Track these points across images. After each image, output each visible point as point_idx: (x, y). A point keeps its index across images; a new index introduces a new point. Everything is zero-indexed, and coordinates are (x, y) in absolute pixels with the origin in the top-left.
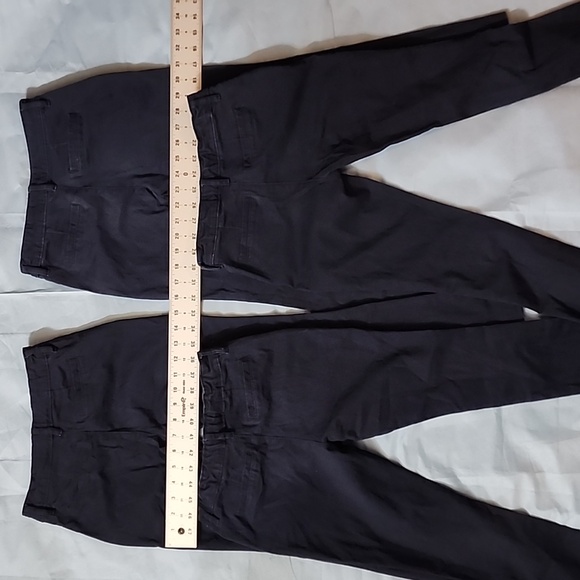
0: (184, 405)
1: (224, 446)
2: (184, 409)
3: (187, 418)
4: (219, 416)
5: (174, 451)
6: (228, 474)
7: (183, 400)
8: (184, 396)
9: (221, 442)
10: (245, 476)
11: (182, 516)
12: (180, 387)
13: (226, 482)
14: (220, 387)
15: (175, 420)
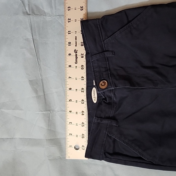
0: (76, 55)
2: (77, 58)
3: (79, 65)
5: (70, 89)
7: (76, 51)
8: (76, 48)
11: (77, 136)
12: (73, 42)
15: (70, 66)
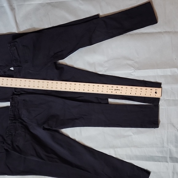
1: (15, 124)
4: (14, 115)
6: (15, 133)
7: (115, 90)
9: (14, 123)
10: (20, 133)
13: (15, 135)
14: (16, 107)
